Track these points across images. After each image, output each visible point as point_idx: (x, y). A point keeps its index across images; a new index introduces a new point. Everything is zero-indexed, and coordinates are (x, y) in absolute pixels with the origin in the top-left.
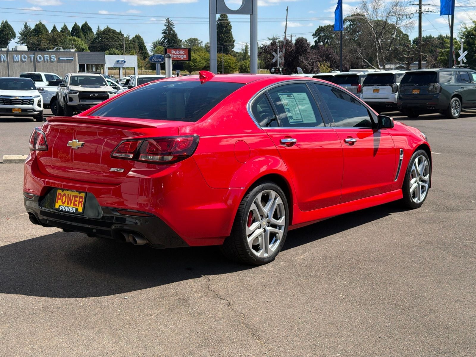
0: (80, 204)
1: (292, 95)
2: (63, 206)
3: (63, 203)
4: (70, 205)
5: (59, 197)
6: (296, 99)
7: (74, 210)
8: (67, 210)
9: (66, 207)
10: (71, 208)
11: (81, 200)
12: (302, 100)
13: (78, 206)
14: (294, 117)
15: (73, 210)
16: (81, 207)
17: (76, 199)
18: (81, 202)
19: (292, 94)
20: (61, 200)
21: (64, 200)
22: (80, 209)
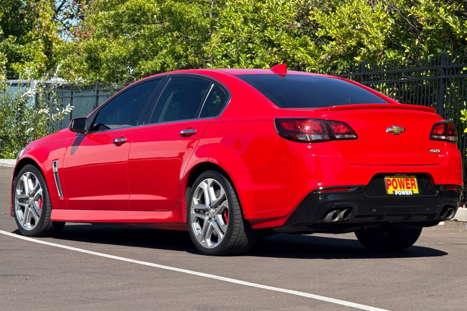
0: (414, 186)
2: (397, 191)
3: (395, 188)
4: (404, 188)
5: (389, 183)
7: (410, 193)
9: (400, 191)
10: (406, 191)
11: (413, 182)
13: (412, 188)
16: (416, 188)
17: (408, 182)
18: (414, 184)
20: (392, 186)
21: (395, 186)
22: (416, 191)
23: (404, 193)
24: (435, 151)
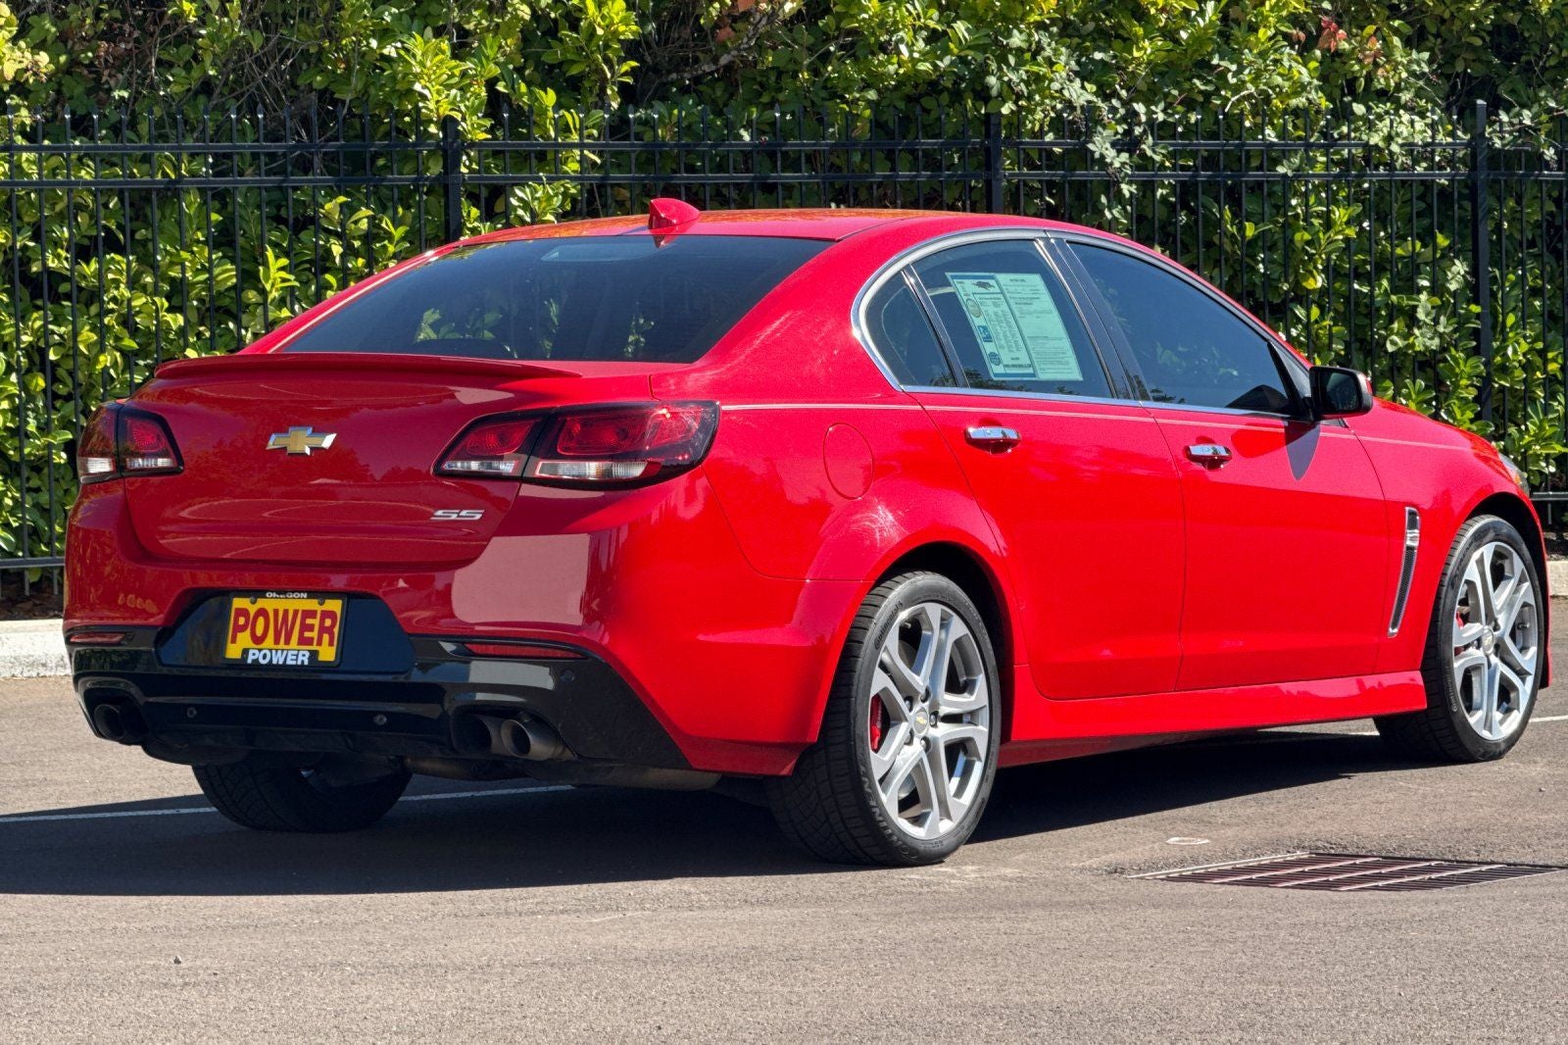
0: (326, 637)
1: (992, 282)
2: (260, 650)
3: (258, 640)
4: (287, 641)
5: (242, 621)
6: (1008, 295)
7: (304, 658)
8: (275, 662)
9: (271, 650)
10: (290, 653)
11: (328, 622)
12: (1028, 302)
13: (320, 643)
14: (1006, 358)
15: (300, 658)
16: (331, 644)
17: (309, 621)
18: (330, 630)
19: (992, 278)
20: (247, 633)
21: (259, 631)
22: (328, 653)
23: (278, 659)
24: (454, 517)
